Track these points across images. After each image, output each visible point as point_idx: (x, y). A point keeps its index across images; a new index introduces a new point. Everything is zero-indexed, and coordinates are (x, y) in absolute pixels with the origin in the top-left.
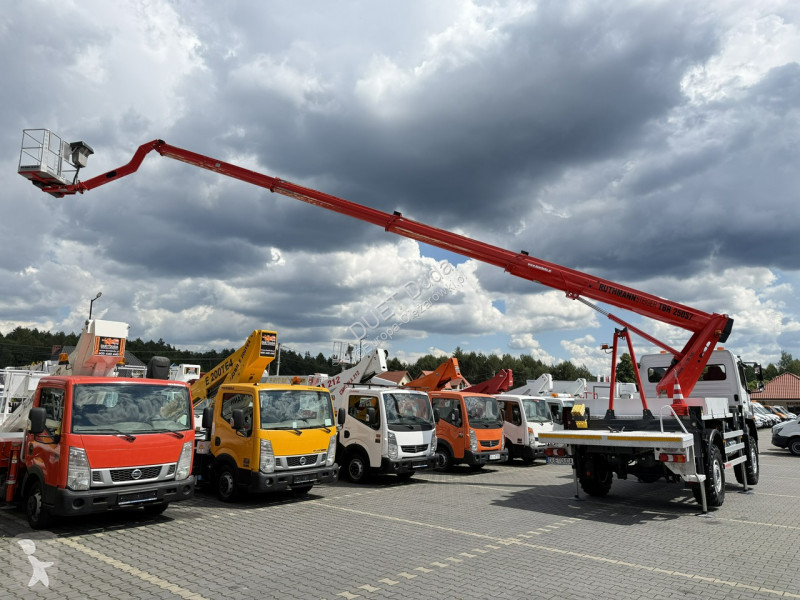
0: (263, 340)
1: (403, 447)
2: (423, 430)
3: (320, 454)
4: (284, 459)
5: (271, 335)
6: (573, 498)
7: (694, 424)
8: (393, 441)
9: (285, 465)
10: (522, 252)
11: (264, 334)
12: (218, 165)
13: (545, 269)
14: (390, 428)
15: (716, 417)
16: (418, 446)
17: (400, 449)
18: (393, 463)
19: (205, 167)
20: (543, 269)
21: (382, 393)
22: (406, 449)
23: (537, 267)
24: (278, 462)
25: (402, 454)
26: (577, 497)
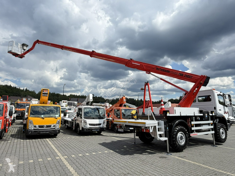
0: (43, 91)
1: (89, 124)
2: (99, 119)
3: (52, 125)
4: (37, 126)
5: (46, 90)
6: (133, 143)
7: (164, 118)
8: (85, 122)
9: (38, 128)
10: (131, 59)
11: (43, 90)
12: (50, 44)
13: (138, 64)
14: (84, 118)
15: (182, 115)
16: (96, 124)
17: (88, 125)
18: (84, 129)
19: (47, 45)
20: (137, 64)
21: (83, 107)
22: (90, 124)
23: (135, 64)
24: (35, 127)
25: (88, 126)
26: (135, 143)
